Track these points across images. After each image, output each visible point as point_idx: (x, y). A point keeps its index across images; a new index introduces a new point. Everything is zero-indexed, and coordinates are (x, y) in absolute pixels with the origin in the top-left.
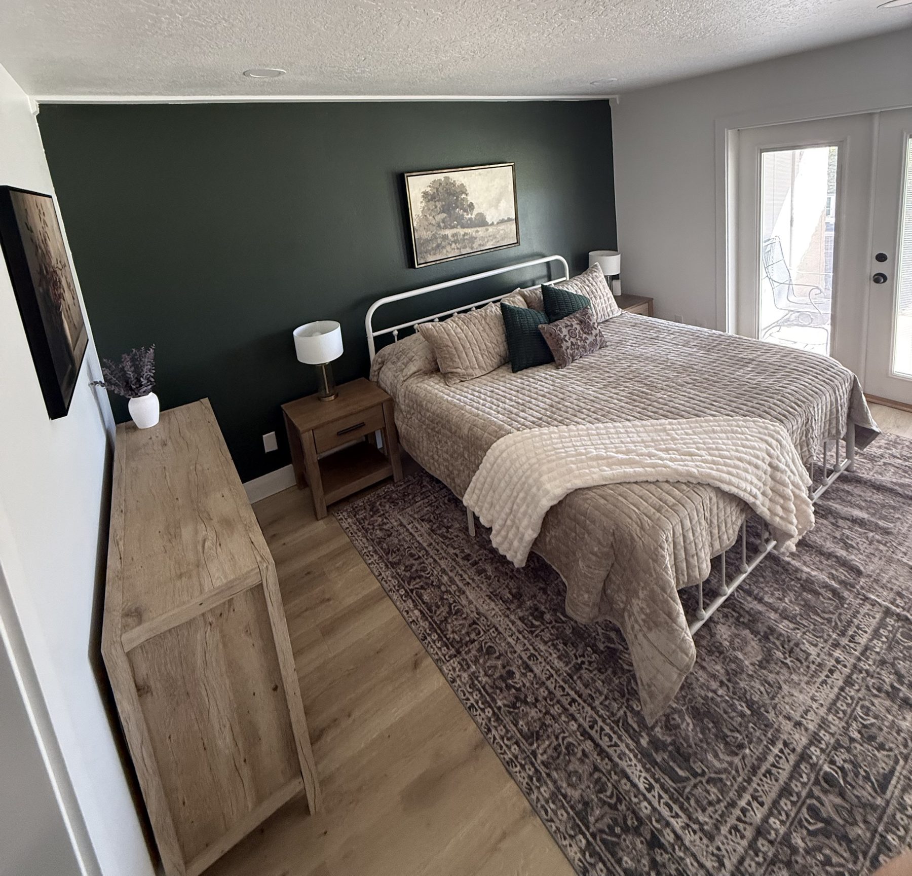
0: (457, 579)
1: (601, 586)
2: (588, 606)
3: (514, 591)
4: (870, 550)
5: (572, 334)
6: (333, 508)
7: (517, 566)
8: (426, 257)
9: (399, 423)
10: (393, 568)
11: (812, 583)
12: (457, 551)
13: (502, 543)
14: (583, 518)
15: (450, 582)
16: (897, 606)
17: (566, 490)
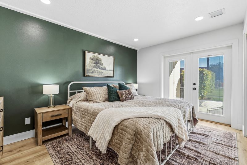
0: (82, 161)
1: (130, 151)
2: (125, 158)
3: (101, 163)
4: (202, 148)
5: (126, 94)
6: (45, 142)
7: (103, 153)
8: (88, 74)
9: (73, 116)
10: (60, 158)
11: (189, 156)
12: (84, 153)
13: (99, 145)
14: (126, 128)
15: (80, 162)
16: (212, 161)
17: (121, 120)
